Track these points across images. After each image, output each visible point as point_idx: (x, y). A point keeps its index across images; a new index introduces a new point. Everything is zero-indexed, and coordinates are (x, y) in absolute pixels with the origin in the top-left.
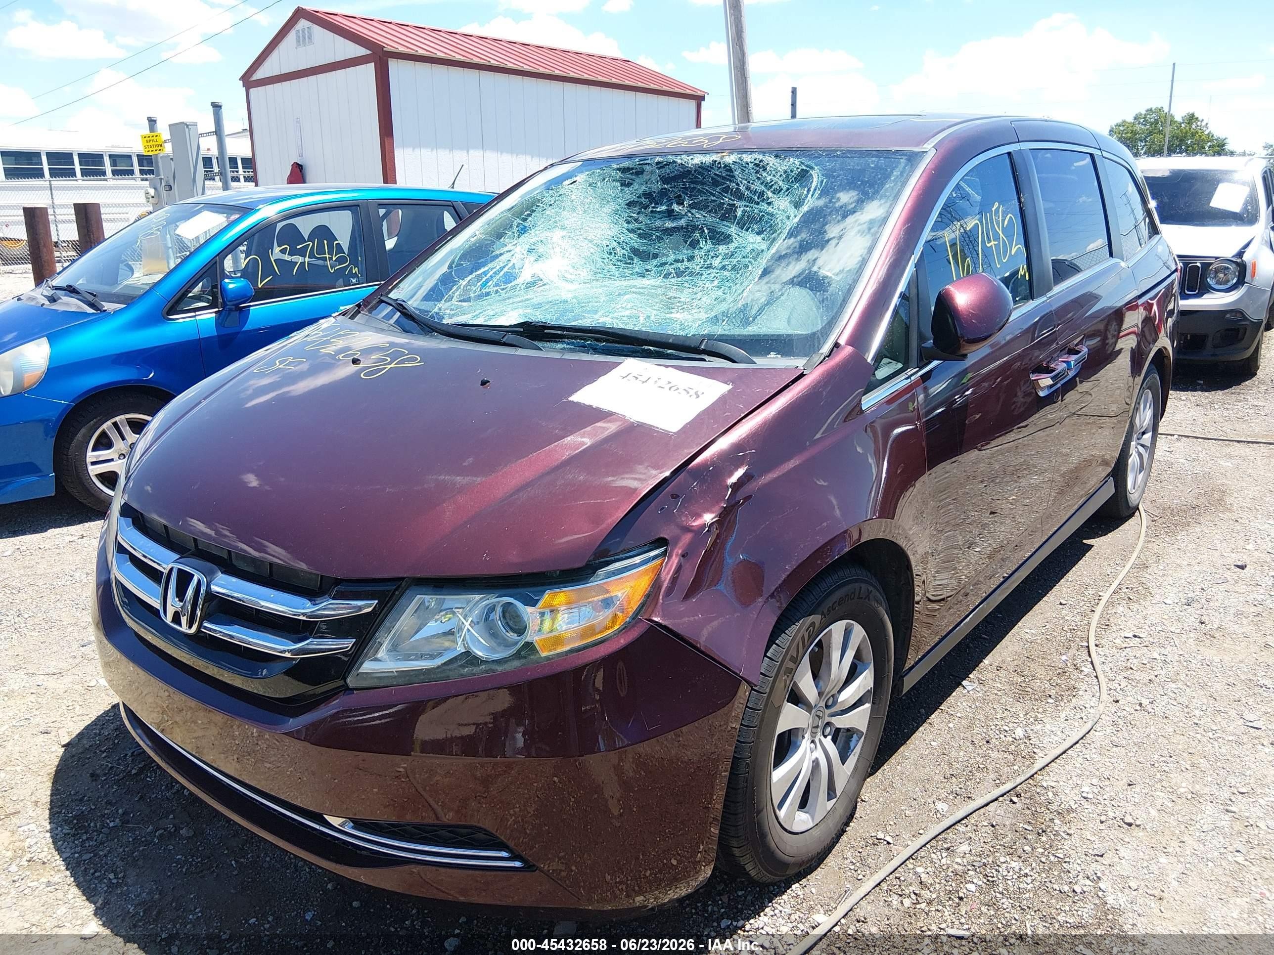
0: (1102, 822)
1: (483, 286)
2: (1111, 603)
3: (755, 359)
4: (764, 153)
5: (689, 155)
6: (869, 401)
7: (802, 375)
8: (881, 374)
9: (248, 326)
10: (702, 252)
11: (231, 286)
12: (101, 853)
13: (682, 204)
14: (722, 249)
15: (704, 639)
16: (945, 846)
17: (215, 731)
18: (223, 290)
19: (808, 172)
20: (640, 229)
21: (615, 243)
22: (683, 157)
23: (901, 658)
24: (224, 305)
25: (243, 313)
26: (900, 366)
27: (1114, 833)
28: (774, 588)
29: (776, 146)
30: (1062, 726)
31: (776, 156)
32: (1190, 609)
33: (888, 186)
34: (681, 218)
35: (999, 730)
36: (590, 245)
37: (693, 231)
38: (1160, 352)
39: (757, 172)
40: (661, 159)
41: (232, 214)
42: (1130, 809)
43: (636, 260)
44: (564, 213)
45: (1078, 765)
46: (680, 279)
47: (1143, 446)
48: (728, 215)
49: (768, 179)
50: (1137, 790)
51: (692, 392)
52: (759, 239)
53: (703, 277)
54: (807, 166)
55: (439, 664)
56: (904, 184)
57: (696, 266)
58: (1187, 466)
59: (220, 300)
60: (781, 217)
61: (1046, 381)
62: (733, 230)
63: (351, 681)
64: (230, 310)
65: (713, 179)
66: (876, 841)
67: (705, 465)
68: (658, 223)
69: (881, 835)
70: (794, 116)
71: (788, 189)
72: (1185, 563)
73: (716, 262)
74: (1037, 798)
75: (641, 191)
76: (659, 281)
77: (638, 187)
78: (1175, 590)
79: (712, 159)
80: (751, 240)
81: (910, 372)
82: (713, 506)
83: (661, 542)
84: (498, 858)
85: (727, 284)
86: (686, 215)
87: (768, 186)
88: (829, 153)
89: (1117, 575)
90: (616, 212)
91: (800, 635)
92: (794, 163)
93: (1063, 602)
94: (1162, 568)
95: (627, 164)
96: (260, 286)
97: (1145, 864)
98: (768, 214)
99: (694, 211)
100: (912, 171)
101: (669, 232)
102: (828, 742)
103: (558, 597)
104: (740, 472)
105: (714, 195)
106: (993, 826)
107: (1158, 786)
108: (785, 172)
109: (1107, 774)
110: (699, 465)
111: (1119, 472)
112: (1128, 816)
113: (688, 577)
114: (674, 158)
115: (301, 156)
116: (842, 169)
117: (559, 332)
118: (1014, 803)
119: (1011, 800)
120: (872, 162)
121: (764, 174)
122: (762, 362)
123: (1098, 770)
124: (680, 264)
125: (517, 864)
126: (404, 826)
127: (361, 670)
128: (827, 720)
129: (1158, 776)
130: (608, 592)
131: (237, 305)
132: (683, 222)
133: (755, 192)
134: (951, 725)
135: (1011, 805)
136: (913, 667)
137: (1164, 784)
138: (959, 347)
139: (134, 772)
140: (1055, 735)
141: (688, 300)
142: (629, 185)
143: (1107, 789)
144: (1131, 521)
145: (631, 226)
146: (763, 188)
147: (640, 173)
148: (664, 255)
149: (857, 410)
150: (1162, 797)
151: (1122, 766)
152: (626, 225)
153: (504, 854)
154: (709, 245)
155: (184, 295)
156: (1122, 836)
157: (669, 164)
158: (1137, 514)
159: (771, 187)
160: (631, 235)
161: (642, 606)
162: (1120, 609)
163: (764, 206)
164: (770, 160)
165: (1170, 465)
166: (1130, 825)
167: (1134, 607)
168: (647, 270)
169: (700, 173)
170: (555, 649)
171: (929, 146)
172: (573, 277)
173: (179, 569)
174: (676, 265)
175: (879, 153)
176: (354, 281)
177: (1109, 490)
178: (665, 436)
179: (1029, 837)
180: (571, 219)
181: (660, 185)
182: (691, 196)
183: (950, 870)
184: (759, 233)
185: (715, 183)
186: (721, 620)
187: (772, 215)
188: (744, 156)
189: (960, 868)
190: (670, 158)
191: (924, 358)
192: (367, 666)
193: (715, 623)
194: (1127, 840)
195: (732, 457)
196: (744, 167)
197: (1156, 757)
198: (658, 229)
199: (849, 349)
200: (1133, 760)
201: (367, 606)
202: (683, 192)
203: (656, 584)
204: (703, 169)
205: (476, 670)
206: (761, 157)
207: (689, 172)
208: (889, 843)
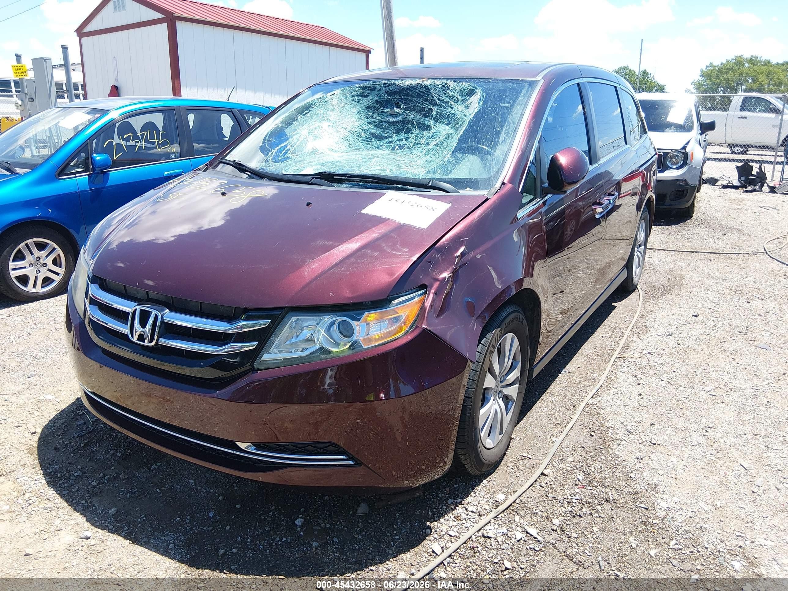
0: (640, 443)
1: (285, 153)
2: (629, 336)
3: (459, 191)
4: (447, 79)
5: (402, 80)
6: (521, 214)
7: (487, 199)
8: (524, 201)
9: (109, 184)
10: (414, 135)
11: (98, 158)
12: (74, 490)
13: (400, 108)
14: (425, 133)
15: (448, 338)
16: (560, 458)
17: (153, 406)
18: (93, 160)
19: (474, 90)
20: (374, 122)
21: (360, 130)
22: (399, 81)
23: (532, 359)
24: (94, 170)
25: (105, 174)
26: (532, 197)
27: (647, 449)
28: (480, 312)
29: (454, 76)
30: (612, 397)
31: (455, 81)
32: (671, 338)
33: (520, 99)
34: (399, 116)
35: (579, 401)
36: (345, 131)
37: (407, 123)
38: (649, 198)
39: (444, 90)
40: (386, 82)
41: (95, 114)
42: (654, 436)
43: (373, 140)
44: (329, 112)
45: (623, 416)
46: (402, 150)
47: (639, 252)
48: (428, 114)
49: (451, 94)
50: (656, 427)
51: (430, 208)
52: (448, 127)
53: (416, 149)
54: (473, 87)
55: (308, 353)
56: (529, 98)
57: (411, 142)
58: (661, 265)
59: (91, 167)
60: (459, 115)
61: (599, 210)
62: (431, 123)
63: (256, 366)
64: (98, 173)
65: (418, 93)
66: (523, 458)
67: (443, 247)
68: (386, 119)
69: (525, 455)
70: (422, 62)
71: (463, 100)
72: (666, 315)
73: (423, 141)
74: (604, 433)
75: (374, 100)
76: (388, 152)
77: (373, 98)
78: (662, 328)
79: (417, 82)
80: (443, 129)
81: (537, 200)
82: (448, 268)
83: (423, 287)
84: (340, 460)
85: (432, 152)
86: (402, 114)
87: (451, 98)
88: (485, 80)
89: (630, 322)
90: (359, 112)
91: (496, 335)
92: (465, 85)
93: (604, 336)
94: (653, 317)
95: (364, 84)
96: (115, 159)
97: (665, 463)
98: (452, 114)
99: (407, 112)
100: (533, 90)
101: (392, 123)
102: (501, 401)
103: (371, 316)
104: (462, 249)
105: (419, 103)
106: (583, 448)
107: (667, 425)
108: (461, 90)
109: (639, 419)
110: (441, 246)
111: (629, 265)
112: (653, 440)
113: (439, 305)
114: (394, 81)
115: (117, 80)
116: (493, 89)
117: (343, 178)
118: (593, 436)
119: (591, 435)
120: (510, 85)
121: (448, 91)
122: (463, 192)
123: (634, 418)
124: (400, 142)
125: (351, 462)
126: (286, 445)
127: (262, 359)
128: (500, 389)
129: (666, 420)
130: (397, 313)
131: (102, 170)
132: (401, 118)
133: (443, 101)
134: (553, 399)
135: (591, 437)
136: (537, 364)
137: (669, 424)
138: (563, 186)
139: (82, 445)
140: (609, 402)
141: (409, 162)
142: (367, 96)
143: (640, 427)
144: (634, 294)
145: (369, 120)
146: (447, 99)
147: (373, 89)
148: (390, 137)
149: (516, 219)
150: (669, 430)
151: (646, 416)
152: (366, 120)
153: (344, 457)
154: (418, 132)
155: (68, 164)
156: (651, 450)
157: (390, 85)
158: (637, 290)
159: (453, 98)
160: (370, 125)
161: (415, 320)
162: (634, 339)
163: (449, 109)
164: (451, 83)
165: (651, 265)
166: (655, 444)
167: (642, 337)
168: (381, 146)
169: (410, 90)
170: (371, 344)
171: (539, 78)
172: (337, 149)
173: (141, 309)
174: (398, 143)
175: (512, 81)
176: (173, 156)
177: (625, 275)
178: (419, 230)
179: (603, 452)
180: (332, 115)
181: (386, 97)
182: (405, 103)
183: (565, 470)
184: (447, 125)
185: (419, 96)
186: (456, 328)
187: (454, 114)
188: (436, 81)
189: (570, 468)
190: (392, 82)
191: (544, 193)
192: (265, 357)
193: (453, 330)
194: (654, 451)
195: (457, 241)
196: (436, 87)
197: (664, 411)
198: (385, 122)
199: (510, 185)
200: (652, 413)
201: (264, 323)
202: (400, 101)
203: (422, 309)
204: (411, 88)
205: (328, 356)
206: (446, 82)
207: (403, 89)
208: (530, 459)
